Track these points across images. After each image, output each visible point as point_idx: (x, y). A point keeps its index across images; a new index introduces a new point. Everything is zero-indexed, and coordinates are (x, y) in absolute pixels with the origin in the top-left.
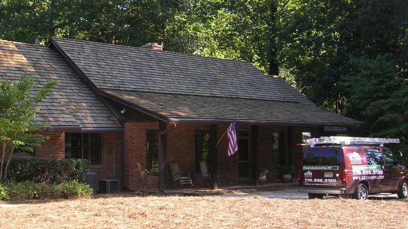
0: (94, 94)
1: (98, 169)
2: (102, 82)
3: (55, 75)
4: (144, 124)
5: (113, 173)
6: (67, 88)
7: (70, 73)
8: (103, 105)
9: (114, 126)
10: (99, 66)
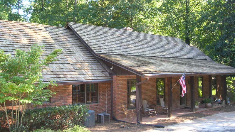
0: (94, 56)
1: (96, 106)
2: (98, 49)
3: (68, 45)
4: (125, 76)
5: (106, 107)
6: (76, 53)
7: (78, 44)
8: (99, 64)
9: (106, 78)
10: (97, 39)
